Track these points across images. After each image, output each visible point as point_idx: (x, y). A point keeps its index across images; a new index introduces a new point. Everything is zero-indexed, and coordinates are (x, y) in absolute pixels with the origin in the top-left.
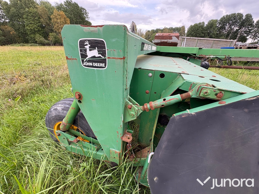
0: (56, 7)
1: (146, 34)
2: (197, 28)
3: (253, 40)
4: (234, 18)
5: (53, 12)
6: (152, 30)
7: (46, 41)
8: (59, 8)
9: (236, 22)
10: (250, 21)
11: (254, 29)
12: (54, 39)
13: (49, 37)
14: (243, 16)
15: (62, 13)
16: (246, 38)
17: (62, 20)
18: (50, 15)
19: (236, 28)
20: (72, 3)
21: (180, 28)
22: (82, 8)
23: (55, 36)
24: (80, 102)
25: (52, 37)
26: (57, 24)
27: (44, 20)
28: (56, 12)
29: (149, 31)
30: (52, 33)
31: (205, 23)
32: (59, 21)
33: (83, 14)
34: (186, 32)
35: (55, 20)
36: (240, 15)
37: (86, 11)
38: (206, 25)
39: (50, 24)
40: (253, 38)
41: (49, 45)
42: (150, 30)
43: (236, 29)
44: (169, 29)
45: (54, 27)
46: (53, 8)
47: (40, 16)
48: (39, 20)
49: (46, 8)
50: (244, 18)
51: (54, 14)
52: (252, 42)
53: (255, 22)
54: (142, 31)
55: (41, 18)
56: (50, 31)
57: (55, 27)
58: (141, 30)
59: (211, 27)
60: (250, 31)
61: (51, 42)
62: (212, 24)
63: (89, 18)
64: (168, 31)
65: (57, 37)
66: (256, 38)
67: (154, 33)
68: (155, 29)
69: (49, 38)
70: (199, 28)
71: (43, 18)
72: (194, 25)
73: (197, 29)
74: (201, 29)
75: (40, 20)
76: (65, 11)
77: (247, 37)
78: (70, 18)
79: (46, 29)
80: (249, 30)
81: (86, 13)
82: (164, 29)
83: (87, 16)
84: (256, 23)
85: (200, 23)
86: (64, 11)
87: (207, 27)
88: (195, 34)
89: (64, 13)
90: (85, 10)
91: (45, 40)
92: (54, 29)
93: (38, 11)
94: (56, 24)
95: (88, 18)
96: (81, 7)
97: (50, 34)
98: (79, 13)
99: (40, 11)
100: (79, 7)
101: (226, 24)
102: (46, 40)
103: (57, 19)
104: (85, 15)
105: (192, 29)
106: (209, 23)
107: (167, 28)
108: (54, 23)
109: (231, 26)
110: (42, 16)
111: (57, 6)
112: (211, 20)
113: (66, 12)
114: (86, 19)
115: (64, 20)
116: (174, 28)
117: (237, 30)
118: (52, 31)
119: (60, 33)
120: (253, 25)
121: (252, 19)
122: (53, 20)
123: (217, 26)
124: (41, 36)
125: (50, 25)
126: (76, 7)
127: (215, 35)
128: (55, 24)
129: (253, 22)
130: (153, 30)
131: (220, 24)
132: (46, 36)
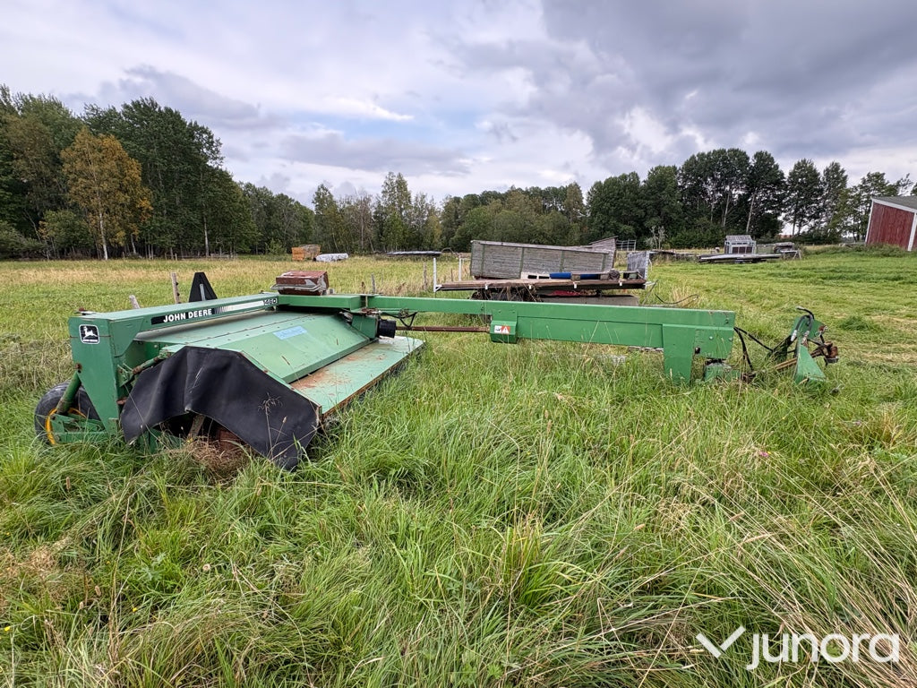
0: (90, 120)
1: (448, 208)
2: (617, 192)
3: (797, 229)
4: (724, 163)
5: (73, 137)
6: (468, 195)
7: (27, 243)
8: (102, 122)
9: (732, 173)
10: (771, 173)
11: (789, 194)
12: (63, 233)
13: (43, 227)
14: (748, 158)
15: (110, 142)
16: (776, 221)
17: (107, 166)
18: (60, 148)
19: (737, 193)
20: (157, 110)
21: (565, 190)
22: (195, 127)
23: (69, 222)
24: (79, 372)
25: (57, 224)
26: (86, 178)
27: (29, 165)
28: (83, 139)
29: (457, 200)
30: (56, 210)
31: (639, 175)
32: (94, 168)
33: (199, 146)
34: (585, 202)
35: (79, 165)
36: (740, 156)
37: (212, 137)
38: (644, 181)
39: (55, 180)
40: (794, 222)
41: (35, 255)
42: (462, 196)
43: (739, 195)
44: (527, 193)
45: (68, 189)
46: (74, 124)
47: (14, 150)
48: (8, 165)
49: (47, 124)
50: (752, 162)
51: (77, 147)
52: (796, 233)
53: (787, 175)
54: (428, 202)
55: (17, 159)
56: (49, 205)
57: (73, 189)
58: (424, 197)
59: (661, 189)
60: (779, 202)
61: (49, 243)
62: (661, 181)
63: (222, 158)
64: (522, 200)
65: (80, 226)
66: (802, 220)
67: (475, 205)
68: (479, 193)
69: (43, 231)
70: (625, 191)
71: (24, 157)
72: (605, 182)
73: (618, 194)
74: (632, 195)
75: (10, 163)
76: (125, 135)
77: (780, 218)
78: (143, 159)
79: (32, 197)
80: (775, 196)
81: (213, 142)
82: (509, 194)
83: (213, 152)
84: (790, 178)
85: (624, 177)
86: (118, 136)
87: (650, 188)
88: (616, 210)
89: (118, 144)
90: (210, 133)
91: (23, 239)
92: (67, 195)
93: (7, 135)
94: (80, 180)
95: (218, 161)
96: (191, 124)
97: (50, 214)
98: (182, 143)
99: (16, 133)
100: (185, 124)
101: (706, 180)
102: (25, 237)
103: (88, 162)
104: (205, 150)
105: (603, 195)
106: (651, 176)
107: (520, 189)
108: (71, 176)
109: (721, 186)
110: (22, 153)
111: (91, 116)
112: (657, 169)
113: (127, 139)
114: (209, 163)
115: (118, 165)
116: (543, 189)
117: (743, 199)
118: (58, 203)
119: (93, 212)
120: (784, 182)
121: (777, 166)
122: (67, 166)
123: (679, 184)
124: (6, 222)
125: (55, 183)
126: (173, 122)
127: (678, 213)
128: (75, 180)
129: (782, 174)
130: (472, 195)
131: (686, 179)
132: (28, 221)
